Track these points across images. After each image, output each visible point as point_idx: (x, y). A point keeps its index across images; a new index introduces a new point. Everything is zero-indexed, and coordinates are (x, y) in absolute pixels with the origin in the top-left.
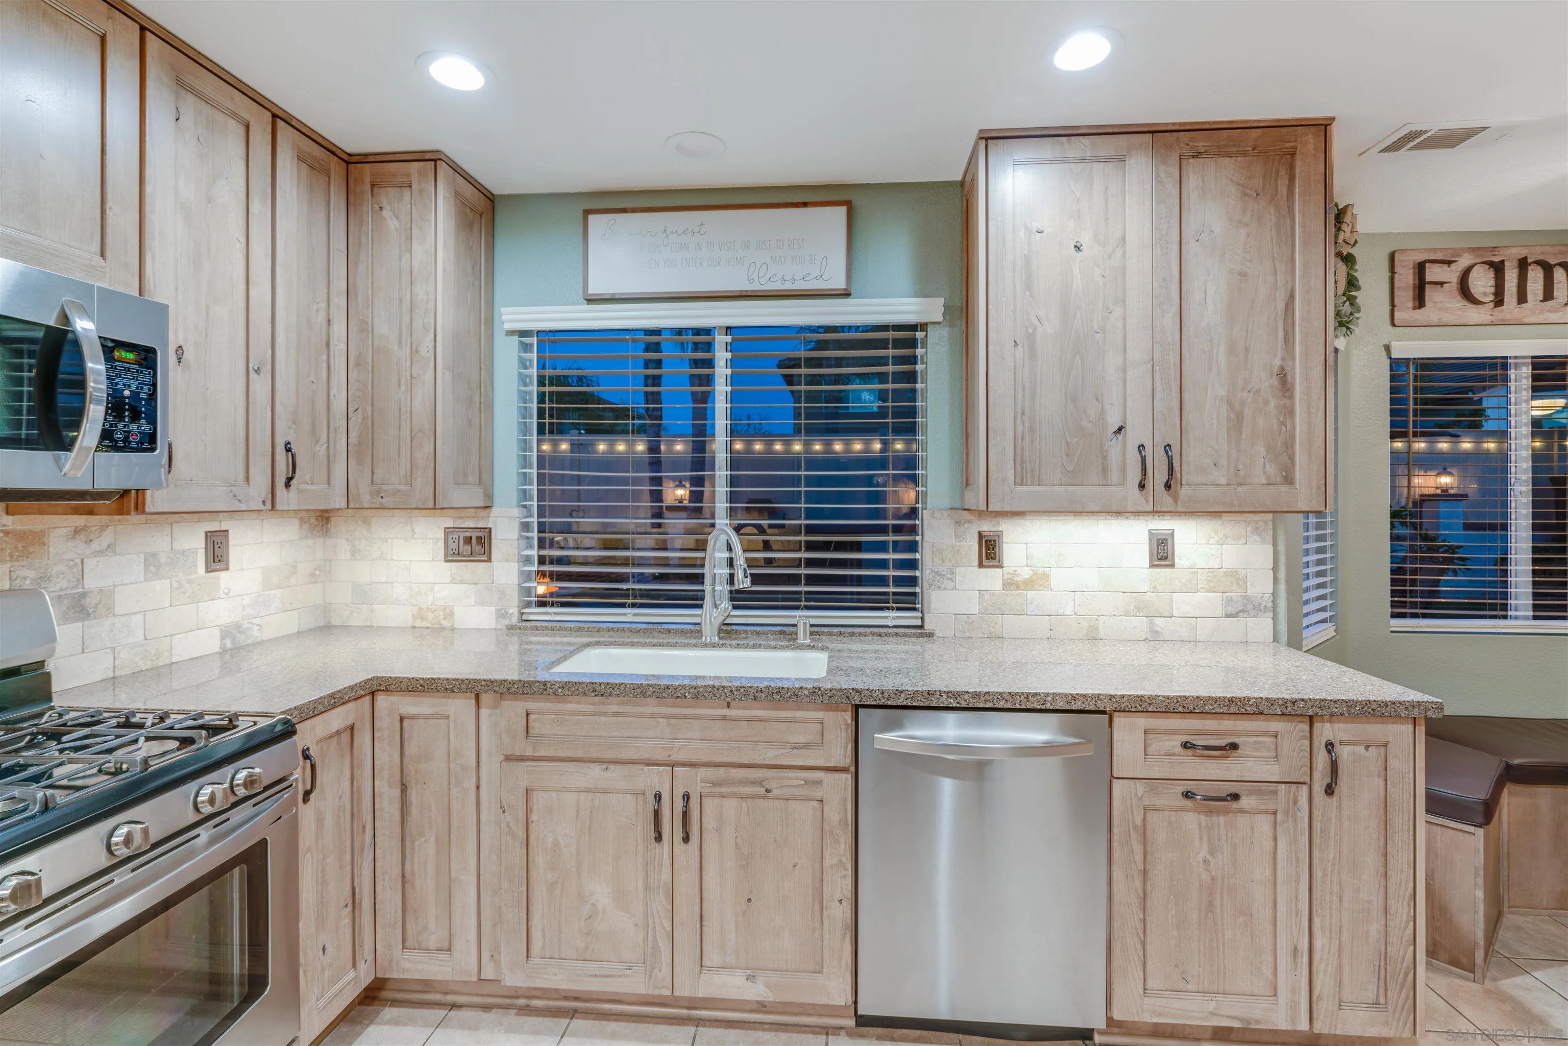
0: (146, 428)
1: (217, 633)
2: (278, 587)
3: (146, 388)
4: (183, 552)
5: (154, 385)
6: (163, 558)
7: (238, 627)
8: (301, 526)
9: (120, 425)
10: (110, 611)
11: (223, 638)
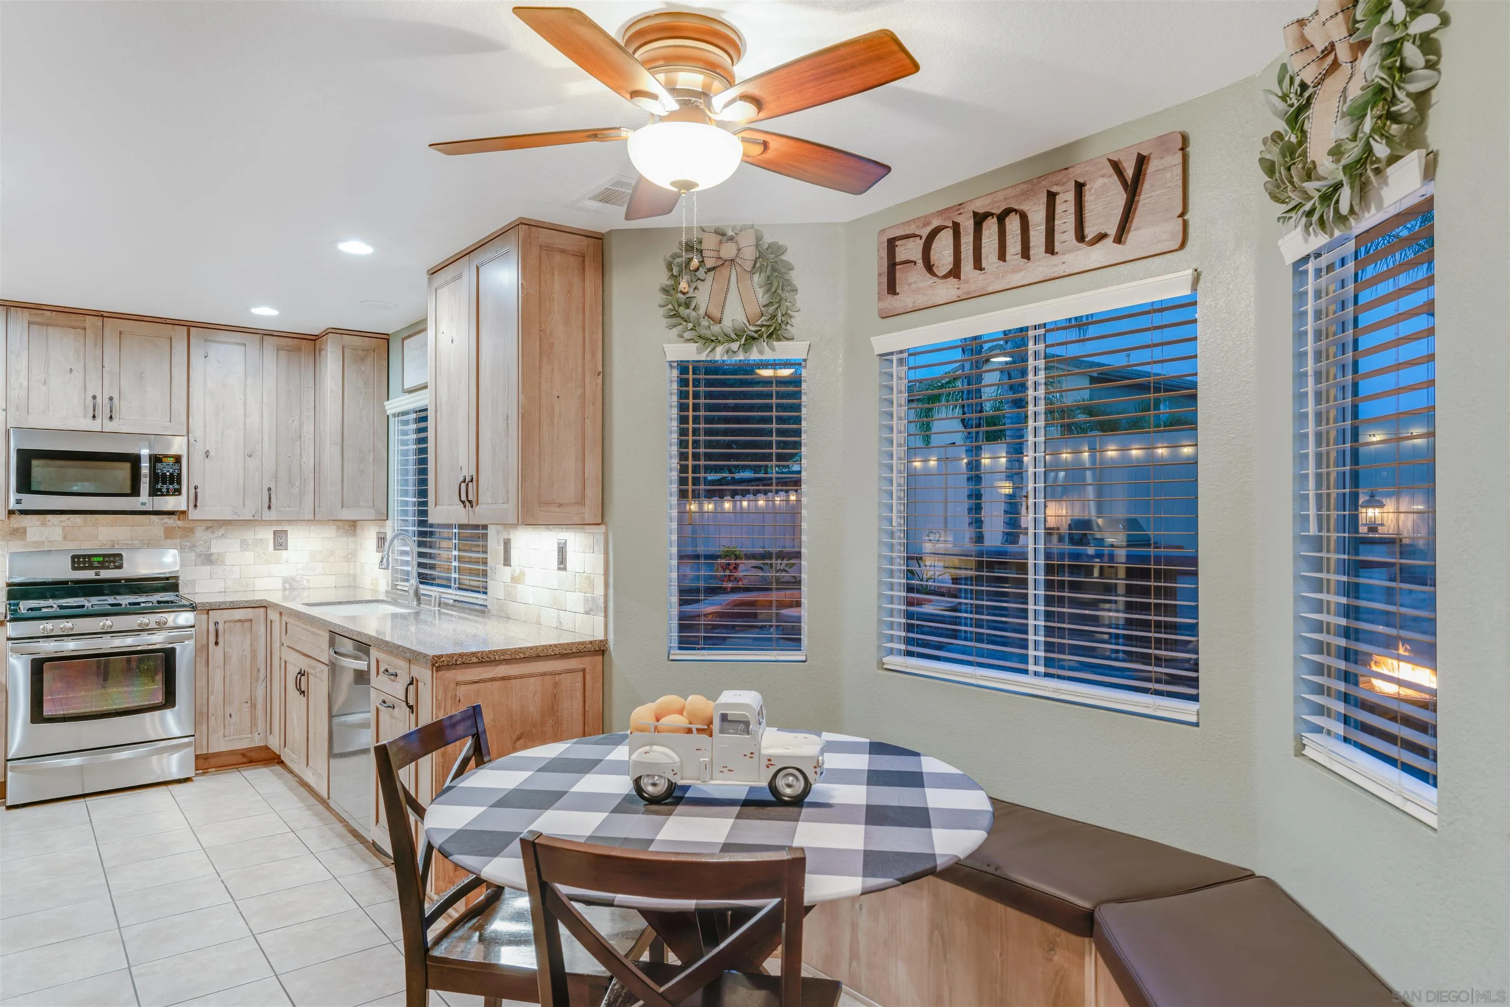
0: (176, 486)
1: (281, 581)
2: (321, 561)
3: (176, 471)
4: (261, 540)
5: (180, 470)
6: (250, 542)
7: (294, 579)
8: (338, 530)
9: (165, 486)
10: (223, 563)
11: (284, 583)
